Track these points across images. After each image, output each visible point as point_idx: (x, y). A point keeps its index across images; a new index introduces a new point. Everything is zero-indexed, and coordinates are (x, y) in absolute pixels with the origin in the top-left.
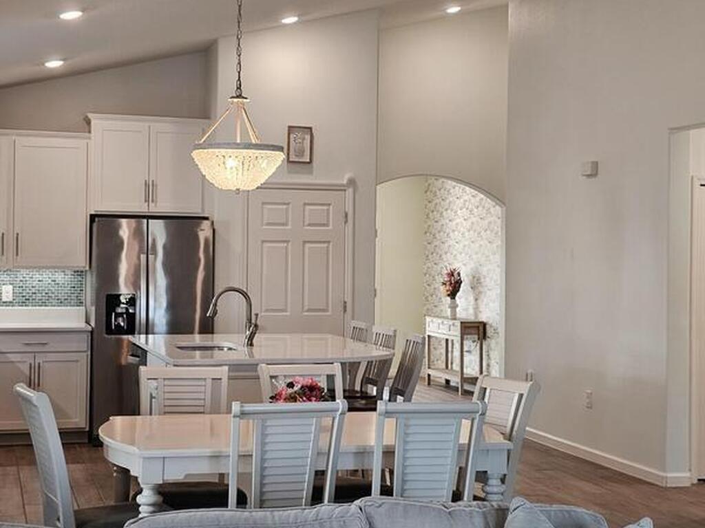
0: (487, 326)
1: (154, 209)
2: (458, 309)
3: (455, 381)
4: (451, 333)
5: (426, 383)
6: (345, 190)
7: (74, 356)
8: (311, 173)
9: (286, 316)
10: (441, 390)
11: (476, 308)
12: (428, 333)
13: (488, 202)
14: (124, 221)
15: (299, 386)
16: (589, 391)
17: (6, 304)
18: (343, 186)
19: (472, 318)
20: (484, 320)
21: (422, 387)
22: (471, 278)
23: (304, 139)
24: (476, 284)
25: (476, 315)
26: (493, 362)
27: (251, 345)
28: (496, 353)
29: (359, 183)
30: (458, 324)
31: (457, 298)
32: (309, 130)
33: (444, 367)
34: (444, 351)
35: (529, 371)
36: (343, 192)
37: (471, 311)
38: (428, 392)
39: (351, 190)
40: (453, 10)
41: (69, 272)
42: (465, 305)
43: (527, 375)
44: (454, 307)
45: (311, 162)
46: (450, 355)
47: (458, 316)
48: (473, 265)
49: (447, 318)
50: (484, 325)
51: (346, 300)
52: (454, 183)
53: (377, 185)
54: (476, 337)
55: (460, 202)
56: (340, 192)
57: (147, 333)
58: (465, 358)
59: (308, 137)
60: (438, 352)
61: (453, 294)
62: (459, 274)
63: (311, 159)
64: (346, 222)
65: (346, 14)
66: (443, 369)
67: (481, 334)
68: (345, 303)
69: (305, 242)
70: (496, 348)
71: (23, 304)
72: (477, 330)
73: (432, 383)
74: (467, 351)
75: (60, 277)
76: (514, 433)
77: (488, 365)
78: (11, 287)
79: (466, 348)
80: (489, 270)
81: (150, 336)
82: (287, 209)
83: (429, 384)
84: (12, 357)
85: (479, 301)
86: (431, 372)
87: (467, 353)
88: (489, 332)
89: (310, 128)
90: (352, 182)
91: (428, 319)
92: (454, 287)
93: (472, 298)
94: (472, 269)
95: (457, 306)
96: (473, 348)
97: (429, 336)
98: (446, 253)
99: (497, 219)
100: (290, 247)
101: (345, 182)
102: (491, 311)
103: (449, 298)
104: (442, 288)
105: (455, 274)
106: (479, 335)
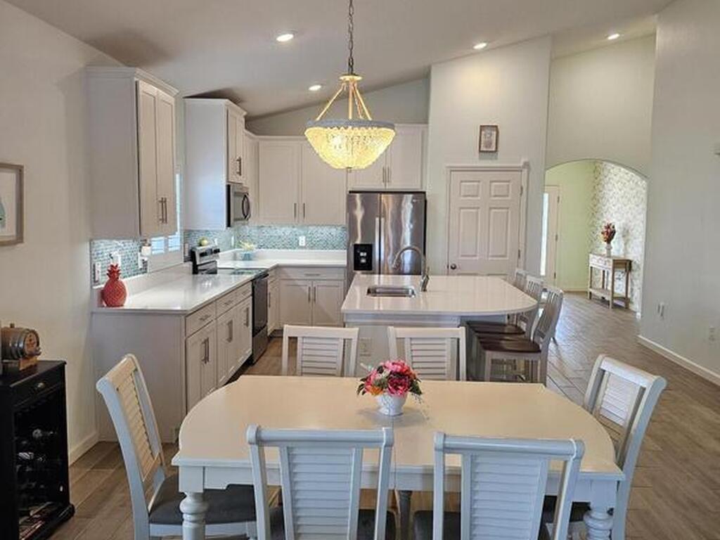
0: (633, 263)
1: (389, 187)
2: (612, 250)
3: (608, 298)
4: (605, 266)
5: (588, 297)
6: (521, 171)
7: (336, 283)
8: (496, 158)
9: (476, 260)
10: (599, 304)
11: (625, 249)
12: (590, 265)
13: (637, 178)
14: (358, 195)
15: (388, 372)
16: (712, 327)
17: (302, 247)
18: (520, 167)
19: (622, 257)
20: (630, 258)
21: (585, 300)
22: (622, 230)
23: (491, 135)
24: (626, 233)
25: (625, 255)
26: (635, 288)
27: (425, 290)
28: (638, 281)
29: (531, 165)
30: (611, 260)
31: (612, 242)
32: (495, 128)
33: (601, 286)
34: (602, 277)
35: (662, 304)
36: (520, 173)
37: (622, 252)
38: (588, 305)
39: (525, 171)
40: (614, 37)
41: (340, 228)
42: (617, 248)
43: (659, 307)
44: (609, 249)
45: (496, 151)
46: (606, 279)
47: (612, 254)
48: (623, 221)
49: (603, 256)
50: (630, 262)
51: (520, 249)
52: (613, 166)
53: (546, 169)
54: (624, 270)
55: (617, 178)
56: (517, 173)
57: (380, 273)
58: (615, 283)
59: (495, 133)
60: (598, 276)
61: (609, 241)
62: (613, 227)
63: (497, 148)
64: (521, 194)
65: (526, 40)
66: (600, 289)
67: (628, 269)
68: (519, 251)
69: (491, 208)
70: (638, 277)
71: (312, 248)
72: (625, 265)
73: (593, 297)
74: (617, 279)
75: (333, 231)
76: (632, 432)
77: (632, 290)
78: (304, 237)
79: (616, 277)
80: (635, 225)
81: (382, 276)
82: (478, 186)
83: (590, 298)
84: (300, 283)
85: (628, 246)
86: (591, 290)
87: (618, 281)
88: (634, 267)
89: (496, 127)
90: (527, 165)
91: (591, 256)
92: (610, 235)
93: (622, 243)
94: (623, 224)
95: (611, 248)
96: (621, 276)
97: (591, 268)
98: (606, 212)
99: (642, 189)
100: (479, 213)
101: (521, 164)
102: (636, 253)
103: (606, 243)
104: (602, 236)
105: (611, 227)
106: (626, 268)
